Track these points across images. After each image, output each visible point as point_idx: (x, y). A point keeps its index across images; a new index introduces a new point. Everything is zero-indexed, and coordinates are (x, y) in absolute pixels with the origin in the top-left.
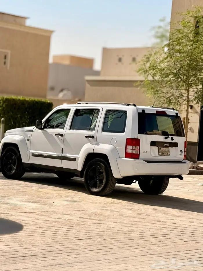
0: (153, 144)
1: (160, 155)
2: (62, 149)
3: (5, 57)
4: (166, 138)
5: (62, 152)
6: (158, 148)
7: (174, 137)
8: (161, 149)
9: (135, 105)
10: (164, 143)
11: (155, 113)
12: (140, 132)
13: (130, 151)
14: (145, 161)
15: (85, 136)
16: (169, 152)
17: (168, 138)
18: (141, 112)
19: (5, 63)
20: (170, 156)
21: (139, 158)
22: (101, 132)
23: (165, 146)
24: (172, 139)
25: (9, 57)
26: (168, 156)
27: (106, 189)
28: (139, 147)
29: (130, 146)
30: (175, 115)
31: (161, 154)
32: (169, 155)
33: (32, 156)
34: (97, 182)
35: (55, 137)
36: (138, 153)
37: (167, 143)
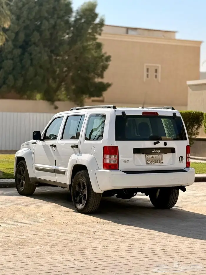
0: (137, 151)
1: (148, 164)
2: (55, 161)
3: (156, 71)
4: (155, 144)
5: (55, 165)
6: (146, 155)
7: (168, 142)
8: (150, 157)
9: (114, 107)
10: (152, 149)
11: (141, 114)
12: (117, 139)
13: (108, 162)
14: (124, 172)
15: (71, 146)
16: (162, 159)
17: (158, 143)
18: (121, 114)
19: (156, 76)
20: (162, 165)
21: (118, 169)
22: (84, 140)
23: (155, 153)
24: (165, 144)
25: (159, 71)
26: (161, 165)
27: (88, 206)
28: (117, 156)
29: (107, 155)
30: (172, 115)
31: (149, 162)
32: (162, 163)
33: (36, 170)
34: (81, 197)
35: (50, 148)
36: (116, 163)
37: (156, 149)
